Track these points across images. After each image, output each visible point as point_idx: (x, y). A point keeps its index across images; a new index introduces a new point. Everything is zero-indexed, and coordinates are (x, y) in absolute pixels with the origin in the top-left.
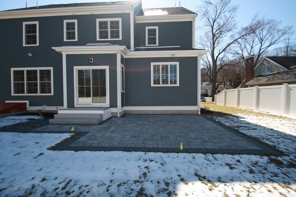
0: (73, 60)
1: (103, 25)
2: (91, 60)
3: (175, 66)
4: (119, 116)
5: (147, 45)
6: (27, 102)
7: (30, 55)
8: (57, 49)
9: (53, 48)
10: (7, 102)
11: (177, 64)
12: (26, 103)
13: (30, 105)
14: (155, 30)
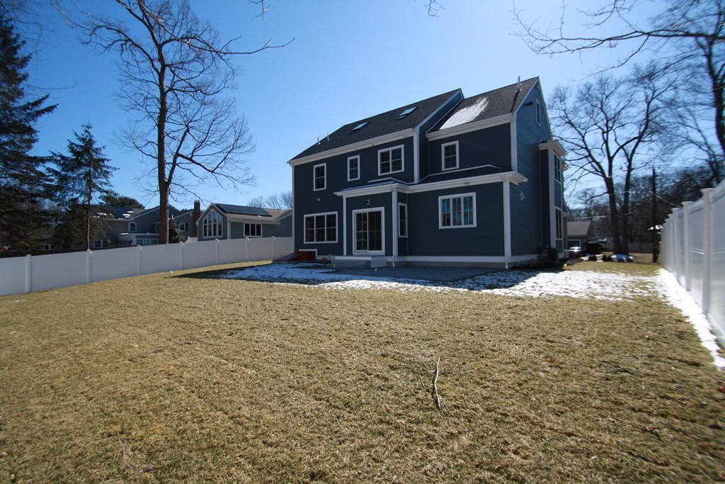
0: (354, 203)
1: (385, 156)
2: (368, 202)
3: (471, 198)
4: (394, 266)
5: (443, 169)
6: (316, 250)
7: (319, 200)
8: (338, 194)
9: (335, 193)
10: (300, 250)
11: (473, 195)
12: (315, 252)
13: (318, 254)
14: (454, 146)
